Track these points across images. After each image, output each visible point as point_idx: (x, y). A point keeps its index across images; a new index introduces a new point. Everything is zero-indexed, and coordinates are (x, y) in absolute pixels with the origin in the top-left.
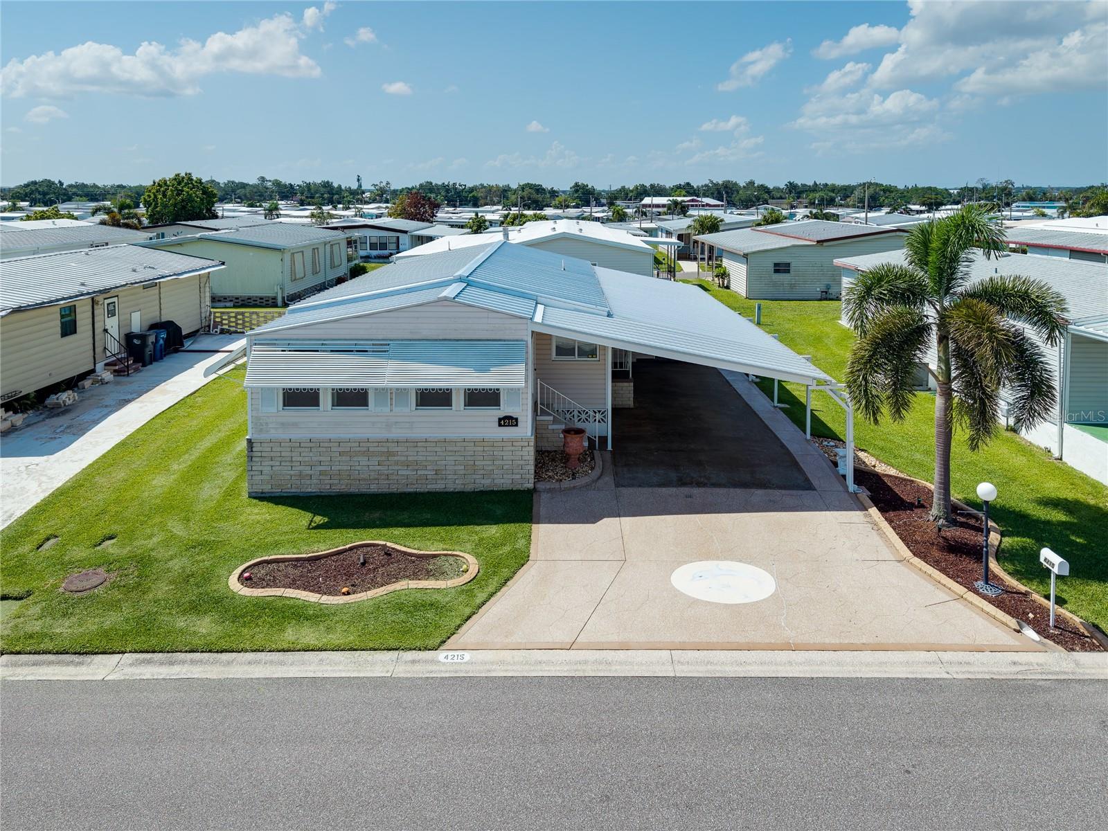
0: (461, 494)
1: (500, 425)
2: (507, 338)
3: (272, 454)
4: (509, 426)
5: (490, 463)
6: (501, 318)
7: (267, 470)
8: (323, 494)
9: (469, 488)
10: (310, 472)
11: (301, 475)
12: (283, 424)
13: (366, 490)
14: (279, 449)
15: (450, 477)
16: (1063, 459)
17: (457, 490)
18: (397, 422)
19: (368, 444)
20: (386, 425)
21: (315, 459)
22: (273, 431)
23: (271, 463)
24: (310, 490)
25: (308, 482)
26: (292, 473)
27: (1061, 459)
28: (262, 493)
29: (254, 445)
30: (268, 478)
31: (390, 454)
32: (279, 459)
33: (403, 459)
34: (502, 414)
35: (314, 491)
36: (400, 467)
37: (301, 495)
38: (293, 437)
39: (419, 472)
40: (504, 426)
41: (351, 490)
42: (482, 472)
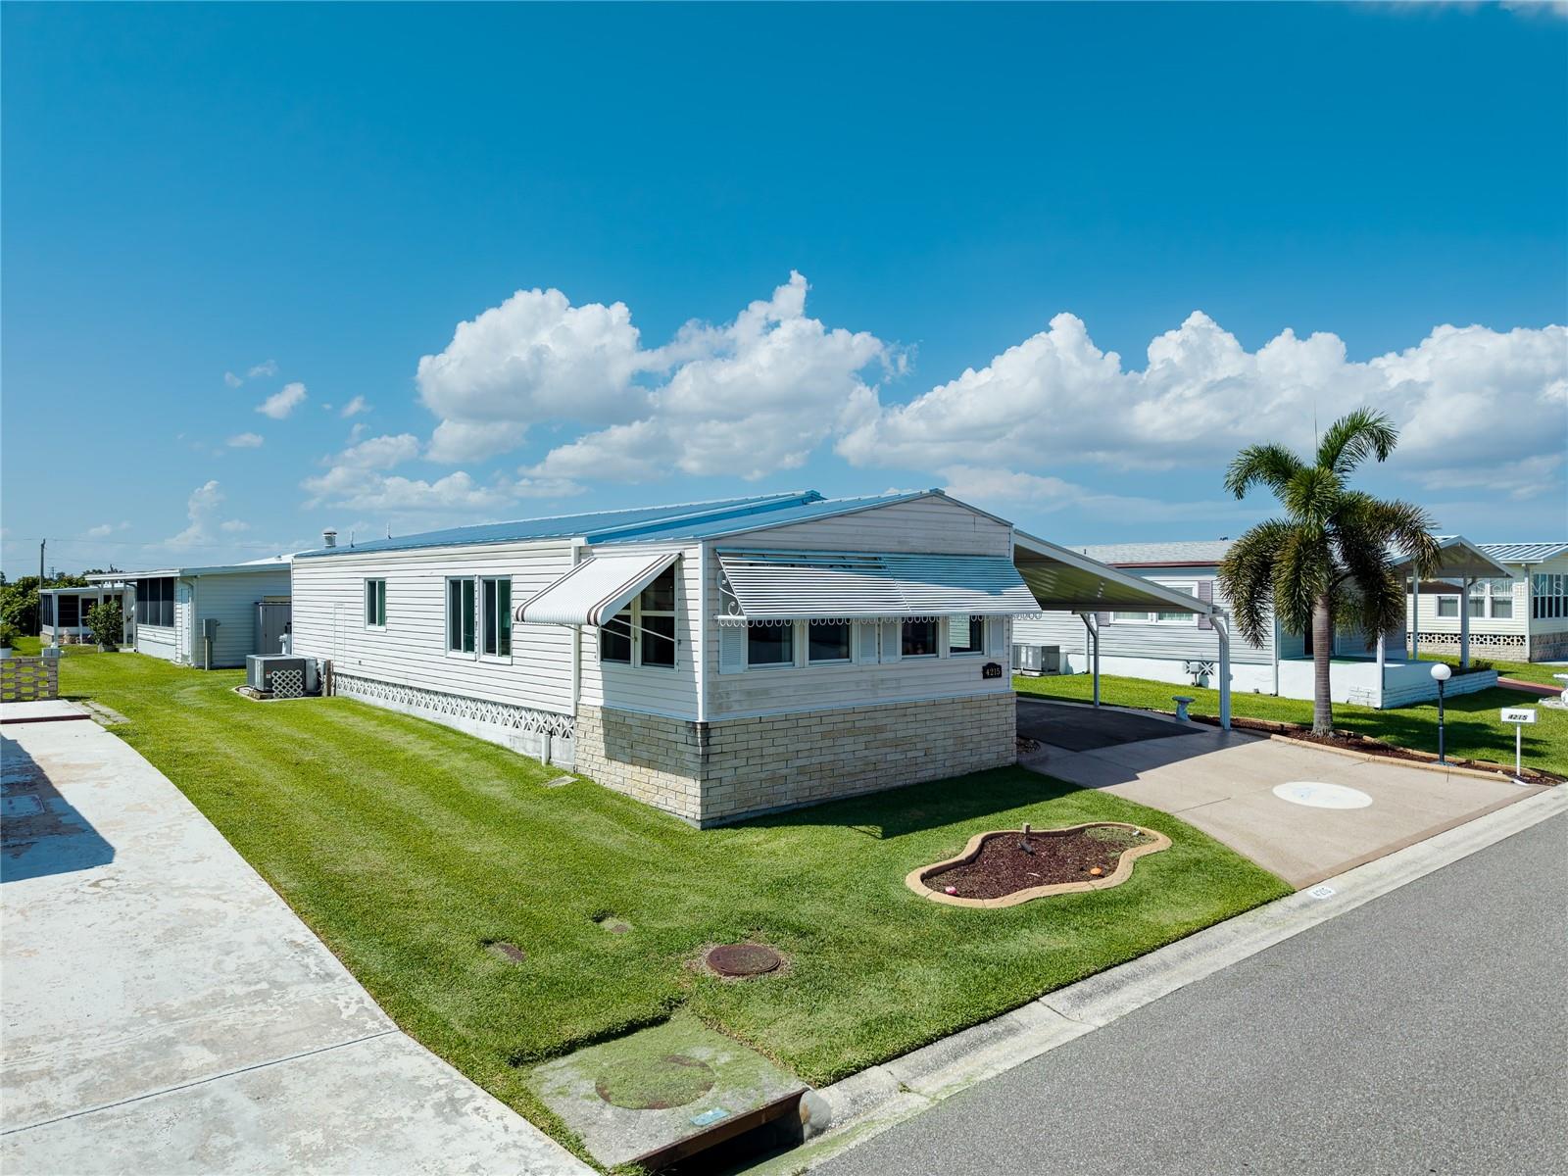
0: (951, 779)
1: (985, 677)
2: (990, 552)
3: (737, 747)
4: (992, 677)
5: (976, 732)
6: (987, 525)
7: (728, 775)
8: (801, 806)
9: (958, 771)
10: (784, 772)
11: (773, 779)
12: (749, 693)
13: (851, 792)
14: (745, 737)
15: (940, 757)
16: (1280, 695)
17: (946, 776)
18: (882, 680)
19: (855, 717)
20: (873, 686)
21: (791, 748)
22: (736, 707)
23: (736, 762)
24: (784, 802)
25: (783, 789)
26: (763, 776)
27: (1276, 695)
28: (721, 818)
29: (713, 733)
30: (730, 789)
31: (879, 729)
32: (746, 754)
33: (891, 735)
34: (984, 660)
35: (790, 802)
36: (888, 750)
37: (773, 812)
38: (765, 714)
39: (910, 755)
40: (990, 677)
41: (835, 794)
42: (971, 746)
